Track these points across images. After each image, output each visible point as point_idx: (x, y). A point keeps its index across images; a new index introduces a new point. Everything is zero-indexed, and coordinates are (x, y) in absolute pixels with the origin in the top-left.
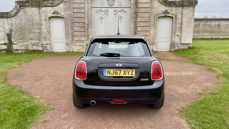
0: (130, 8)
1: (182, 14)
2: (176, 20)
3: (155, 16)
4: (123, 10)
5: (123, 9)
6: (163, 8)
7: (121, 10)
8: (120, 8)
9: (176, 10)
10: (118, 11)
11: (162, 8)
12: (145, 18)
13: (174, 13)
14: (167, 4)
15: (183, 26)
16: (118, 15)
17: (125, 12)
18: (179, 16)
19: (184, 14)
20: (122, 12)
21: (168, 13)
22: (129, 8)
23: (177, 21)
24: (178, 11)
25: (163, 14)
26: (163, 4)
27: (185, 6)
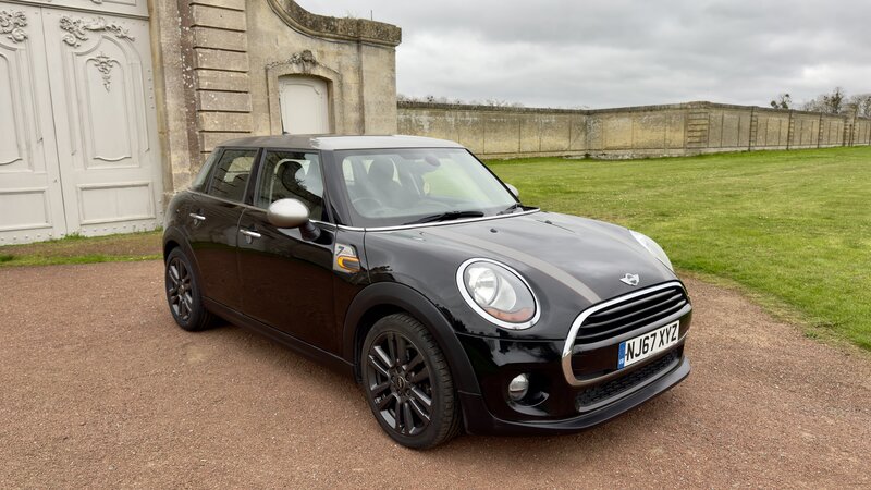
0: (147, 24)
1: (359, 70)
2: (342, 93)
3: (266, 70)
4: (115, 29)
5: (110, 21)
6: (295, 42)
7: (101, 25)
8: (96, 17)
9: (339, 54)
10: (86, 28)
11: (290, 40)
12: (232, 75)
13: (334, 67)
14: (306, 26)
15: (366, 119)
16: (85, 47)
17: (123, 37)
18: (350, 78)
19: (366, 71)
20: (108, 34)
21: (314, 63)
22: (142, 22)
23: (347, 99)
24: (345, 61)
25: (297, 64)
26: (291, 25)
27: (368, 43)
